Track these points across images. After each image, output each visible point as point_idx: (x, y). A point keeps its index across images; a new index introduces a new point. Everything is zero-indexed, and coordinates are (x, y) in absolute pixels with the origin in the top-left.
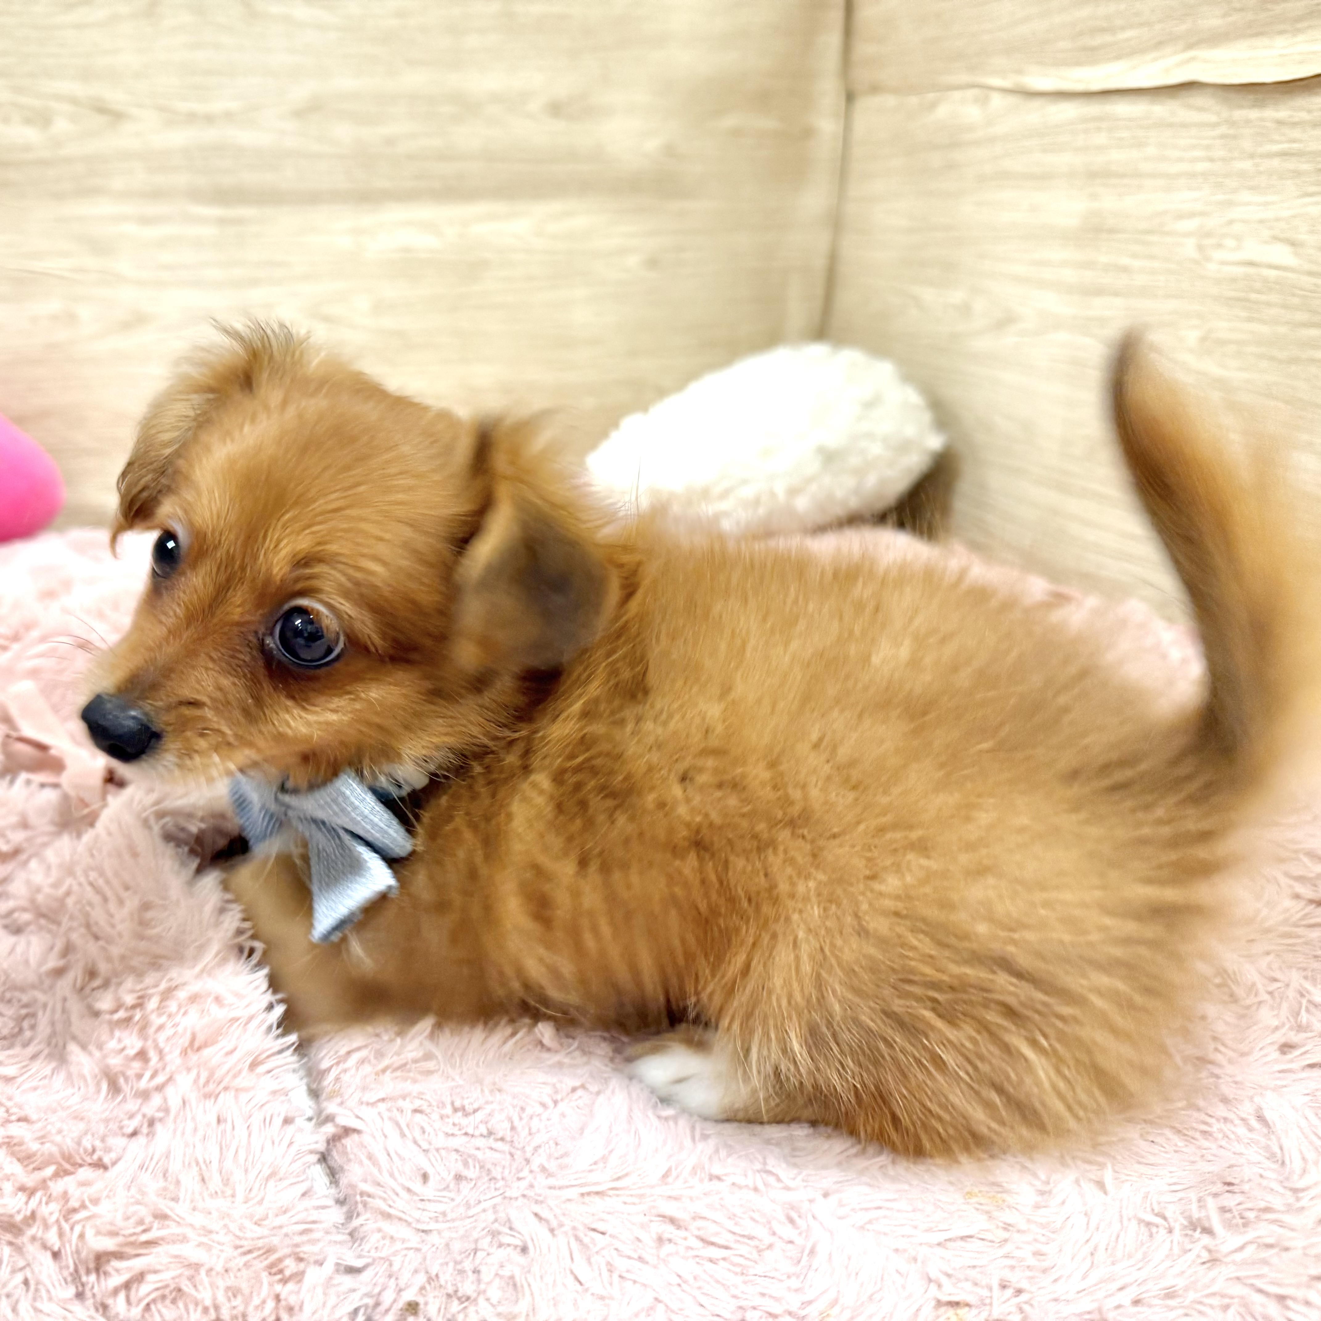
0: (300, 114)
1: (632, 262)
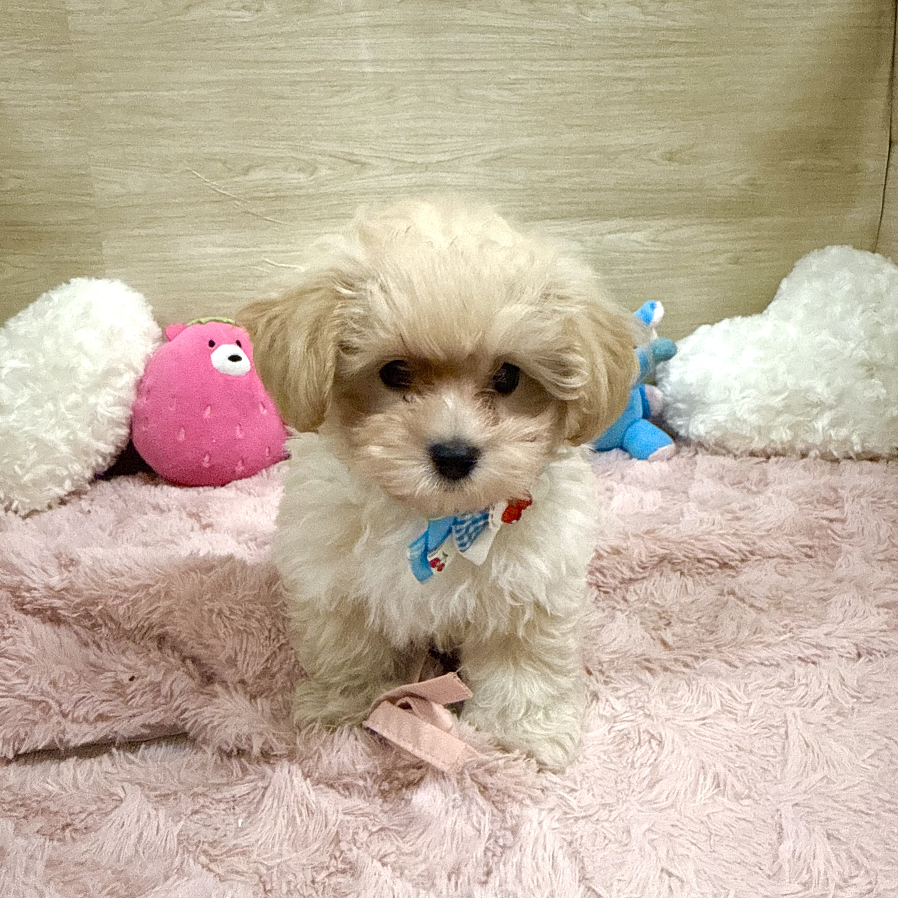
0: (488, 163)
1: (721, 259)
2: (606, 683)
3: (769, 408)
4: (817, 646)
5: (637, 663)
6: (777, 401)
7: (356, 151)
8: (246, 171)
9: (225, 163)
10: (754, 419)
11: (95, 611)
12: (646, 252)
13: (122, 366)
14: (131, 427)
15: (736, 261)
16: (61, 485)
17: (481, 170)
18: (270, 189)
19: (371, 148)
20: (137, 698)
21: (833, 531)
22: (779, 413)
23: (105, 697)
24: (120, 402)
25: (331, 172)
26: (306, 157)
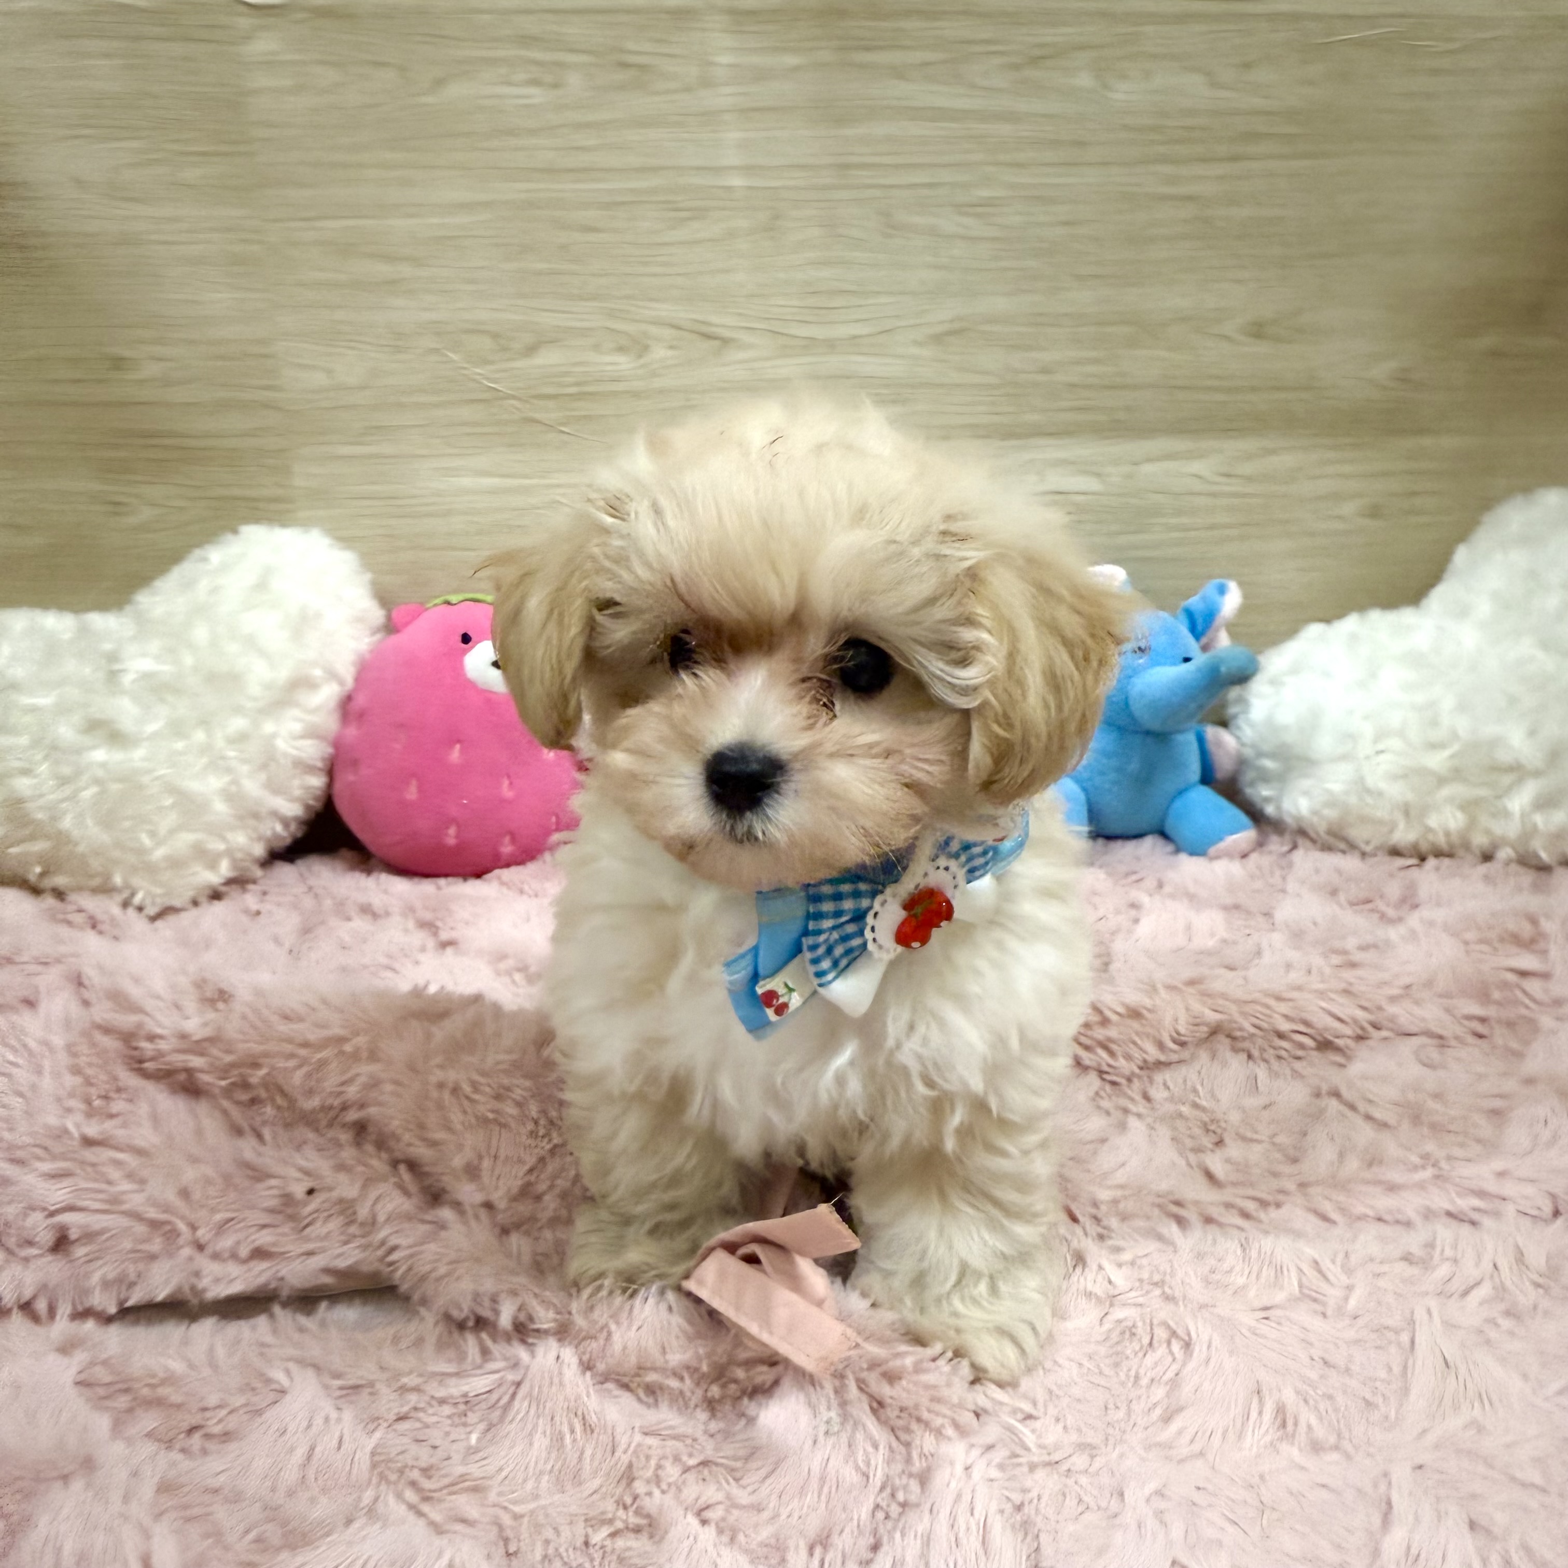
0: (938, 339)
1: (1348, 508)
2: (1101, 1237)
3: (1422, 772)
4: (1481, 1194)
5: (1159, 1206)
6: (1436, 761)
7: (715, 319)
8: (531, 350)
9: (495, 336)
10: (1396, 791)
11: (256, 1076)
12: (1214, 495)
13: (318, 673)
14: (331, 772)
15: (1374, 512)
16: (212, 865)
17: (926, 352)
18: (570, 380)
19: (740, 314)
20: (318, 1224)
21: (1525, 992)
22: (1442, 781)
23: (265, 1219)
24: (311, 733)
25: (670, 353)
26: (630, 328)
